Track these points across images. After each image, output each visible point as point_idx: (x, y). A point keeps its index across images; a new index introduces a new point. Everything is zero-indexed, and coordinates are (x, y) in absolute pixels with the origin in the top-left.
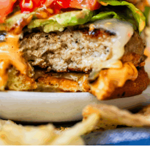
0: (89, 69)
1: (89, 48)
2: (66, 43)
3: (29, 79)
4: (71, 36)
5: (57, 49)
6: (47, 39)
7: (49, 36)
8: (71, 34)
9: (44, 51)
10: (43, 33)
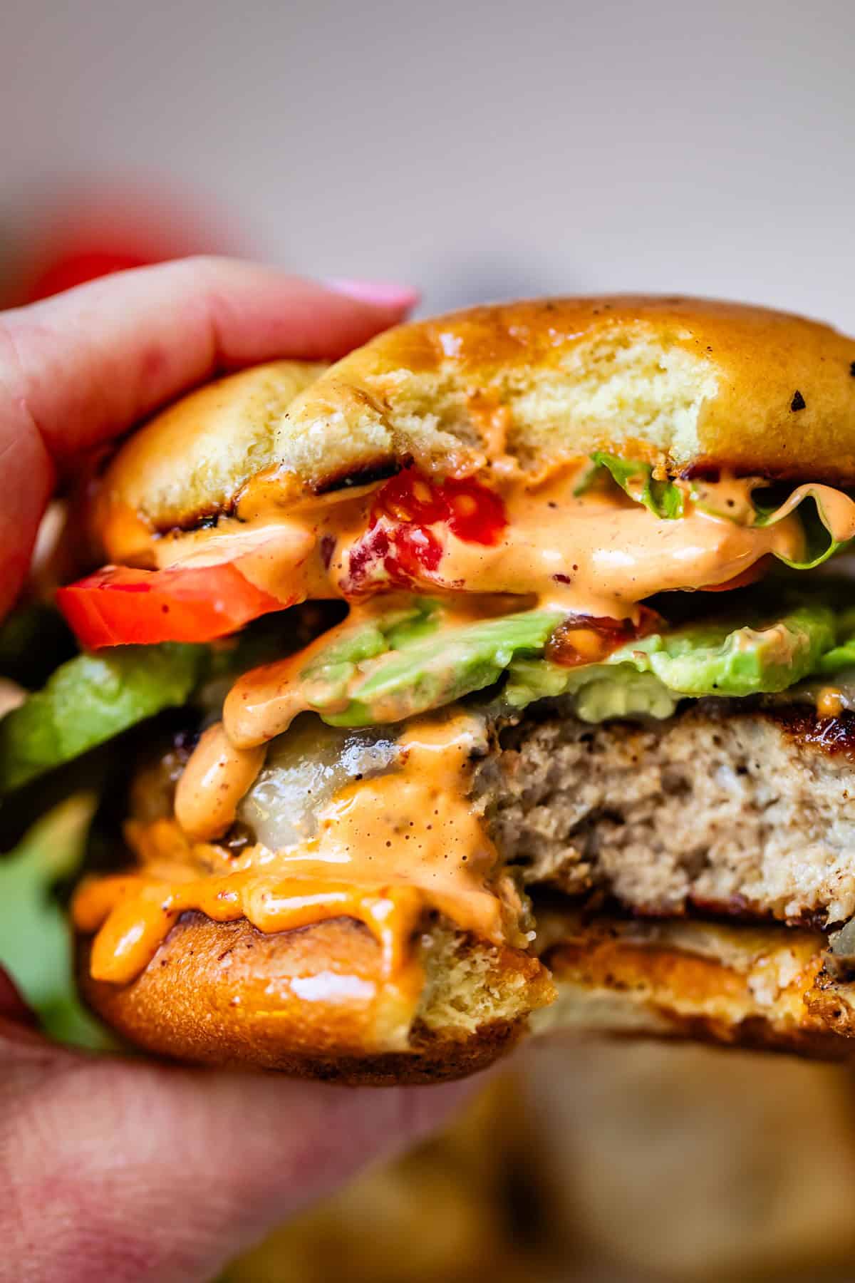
0: (810, 904)
1: (806, 803)
2: (687, 772)
3: (520, 961)
4: (717, 741)
5: (641, 803)
6: (590, 750)
7: (602, 737)
8: (716, 731)
9: (582, 810)
10: (570, 723)
